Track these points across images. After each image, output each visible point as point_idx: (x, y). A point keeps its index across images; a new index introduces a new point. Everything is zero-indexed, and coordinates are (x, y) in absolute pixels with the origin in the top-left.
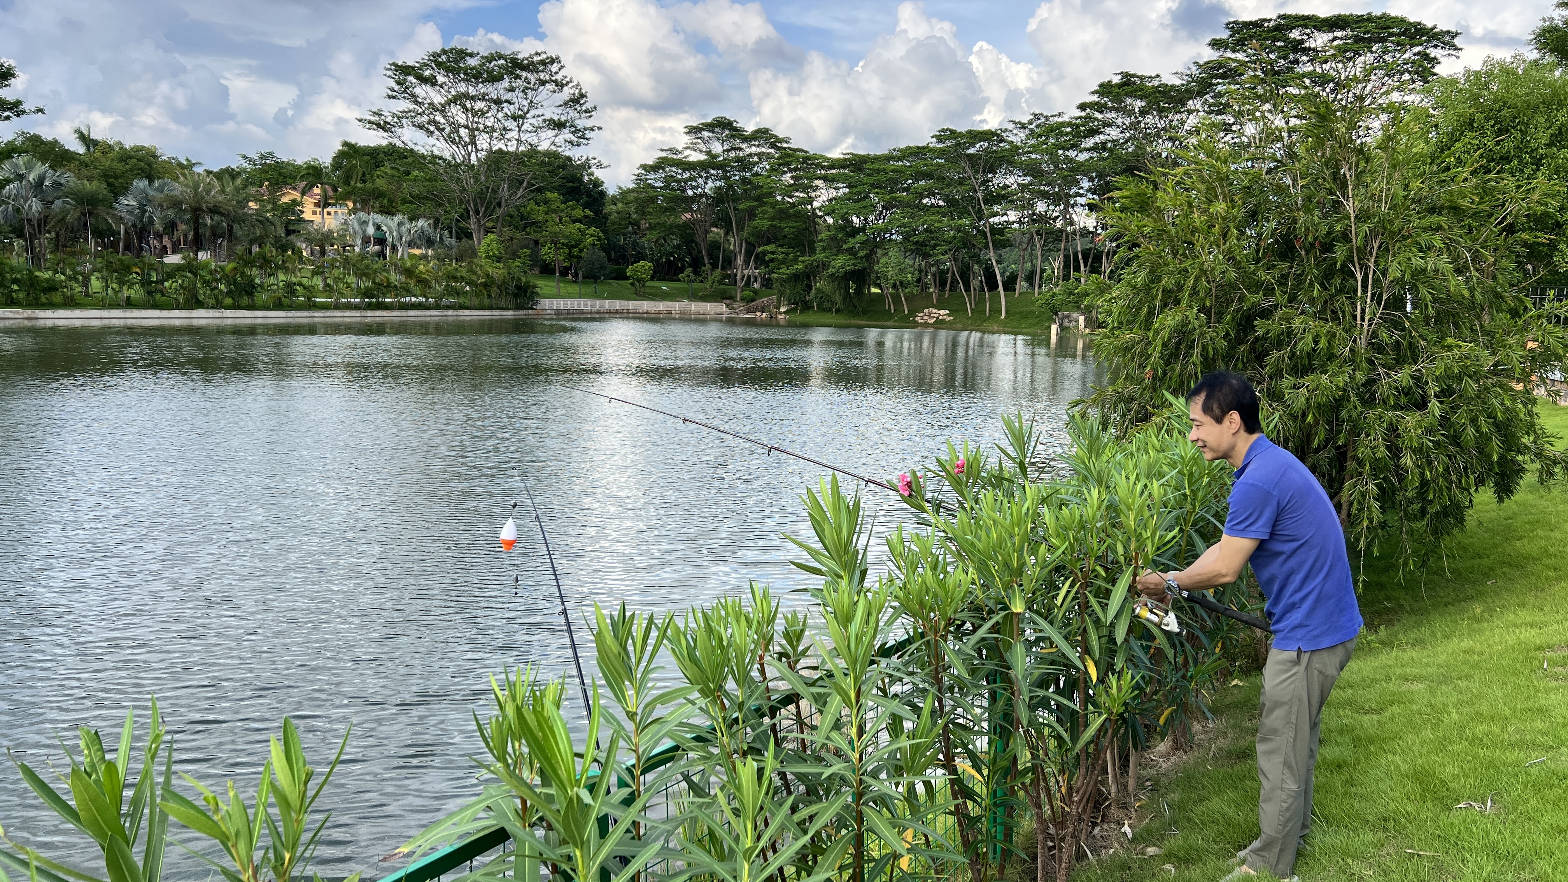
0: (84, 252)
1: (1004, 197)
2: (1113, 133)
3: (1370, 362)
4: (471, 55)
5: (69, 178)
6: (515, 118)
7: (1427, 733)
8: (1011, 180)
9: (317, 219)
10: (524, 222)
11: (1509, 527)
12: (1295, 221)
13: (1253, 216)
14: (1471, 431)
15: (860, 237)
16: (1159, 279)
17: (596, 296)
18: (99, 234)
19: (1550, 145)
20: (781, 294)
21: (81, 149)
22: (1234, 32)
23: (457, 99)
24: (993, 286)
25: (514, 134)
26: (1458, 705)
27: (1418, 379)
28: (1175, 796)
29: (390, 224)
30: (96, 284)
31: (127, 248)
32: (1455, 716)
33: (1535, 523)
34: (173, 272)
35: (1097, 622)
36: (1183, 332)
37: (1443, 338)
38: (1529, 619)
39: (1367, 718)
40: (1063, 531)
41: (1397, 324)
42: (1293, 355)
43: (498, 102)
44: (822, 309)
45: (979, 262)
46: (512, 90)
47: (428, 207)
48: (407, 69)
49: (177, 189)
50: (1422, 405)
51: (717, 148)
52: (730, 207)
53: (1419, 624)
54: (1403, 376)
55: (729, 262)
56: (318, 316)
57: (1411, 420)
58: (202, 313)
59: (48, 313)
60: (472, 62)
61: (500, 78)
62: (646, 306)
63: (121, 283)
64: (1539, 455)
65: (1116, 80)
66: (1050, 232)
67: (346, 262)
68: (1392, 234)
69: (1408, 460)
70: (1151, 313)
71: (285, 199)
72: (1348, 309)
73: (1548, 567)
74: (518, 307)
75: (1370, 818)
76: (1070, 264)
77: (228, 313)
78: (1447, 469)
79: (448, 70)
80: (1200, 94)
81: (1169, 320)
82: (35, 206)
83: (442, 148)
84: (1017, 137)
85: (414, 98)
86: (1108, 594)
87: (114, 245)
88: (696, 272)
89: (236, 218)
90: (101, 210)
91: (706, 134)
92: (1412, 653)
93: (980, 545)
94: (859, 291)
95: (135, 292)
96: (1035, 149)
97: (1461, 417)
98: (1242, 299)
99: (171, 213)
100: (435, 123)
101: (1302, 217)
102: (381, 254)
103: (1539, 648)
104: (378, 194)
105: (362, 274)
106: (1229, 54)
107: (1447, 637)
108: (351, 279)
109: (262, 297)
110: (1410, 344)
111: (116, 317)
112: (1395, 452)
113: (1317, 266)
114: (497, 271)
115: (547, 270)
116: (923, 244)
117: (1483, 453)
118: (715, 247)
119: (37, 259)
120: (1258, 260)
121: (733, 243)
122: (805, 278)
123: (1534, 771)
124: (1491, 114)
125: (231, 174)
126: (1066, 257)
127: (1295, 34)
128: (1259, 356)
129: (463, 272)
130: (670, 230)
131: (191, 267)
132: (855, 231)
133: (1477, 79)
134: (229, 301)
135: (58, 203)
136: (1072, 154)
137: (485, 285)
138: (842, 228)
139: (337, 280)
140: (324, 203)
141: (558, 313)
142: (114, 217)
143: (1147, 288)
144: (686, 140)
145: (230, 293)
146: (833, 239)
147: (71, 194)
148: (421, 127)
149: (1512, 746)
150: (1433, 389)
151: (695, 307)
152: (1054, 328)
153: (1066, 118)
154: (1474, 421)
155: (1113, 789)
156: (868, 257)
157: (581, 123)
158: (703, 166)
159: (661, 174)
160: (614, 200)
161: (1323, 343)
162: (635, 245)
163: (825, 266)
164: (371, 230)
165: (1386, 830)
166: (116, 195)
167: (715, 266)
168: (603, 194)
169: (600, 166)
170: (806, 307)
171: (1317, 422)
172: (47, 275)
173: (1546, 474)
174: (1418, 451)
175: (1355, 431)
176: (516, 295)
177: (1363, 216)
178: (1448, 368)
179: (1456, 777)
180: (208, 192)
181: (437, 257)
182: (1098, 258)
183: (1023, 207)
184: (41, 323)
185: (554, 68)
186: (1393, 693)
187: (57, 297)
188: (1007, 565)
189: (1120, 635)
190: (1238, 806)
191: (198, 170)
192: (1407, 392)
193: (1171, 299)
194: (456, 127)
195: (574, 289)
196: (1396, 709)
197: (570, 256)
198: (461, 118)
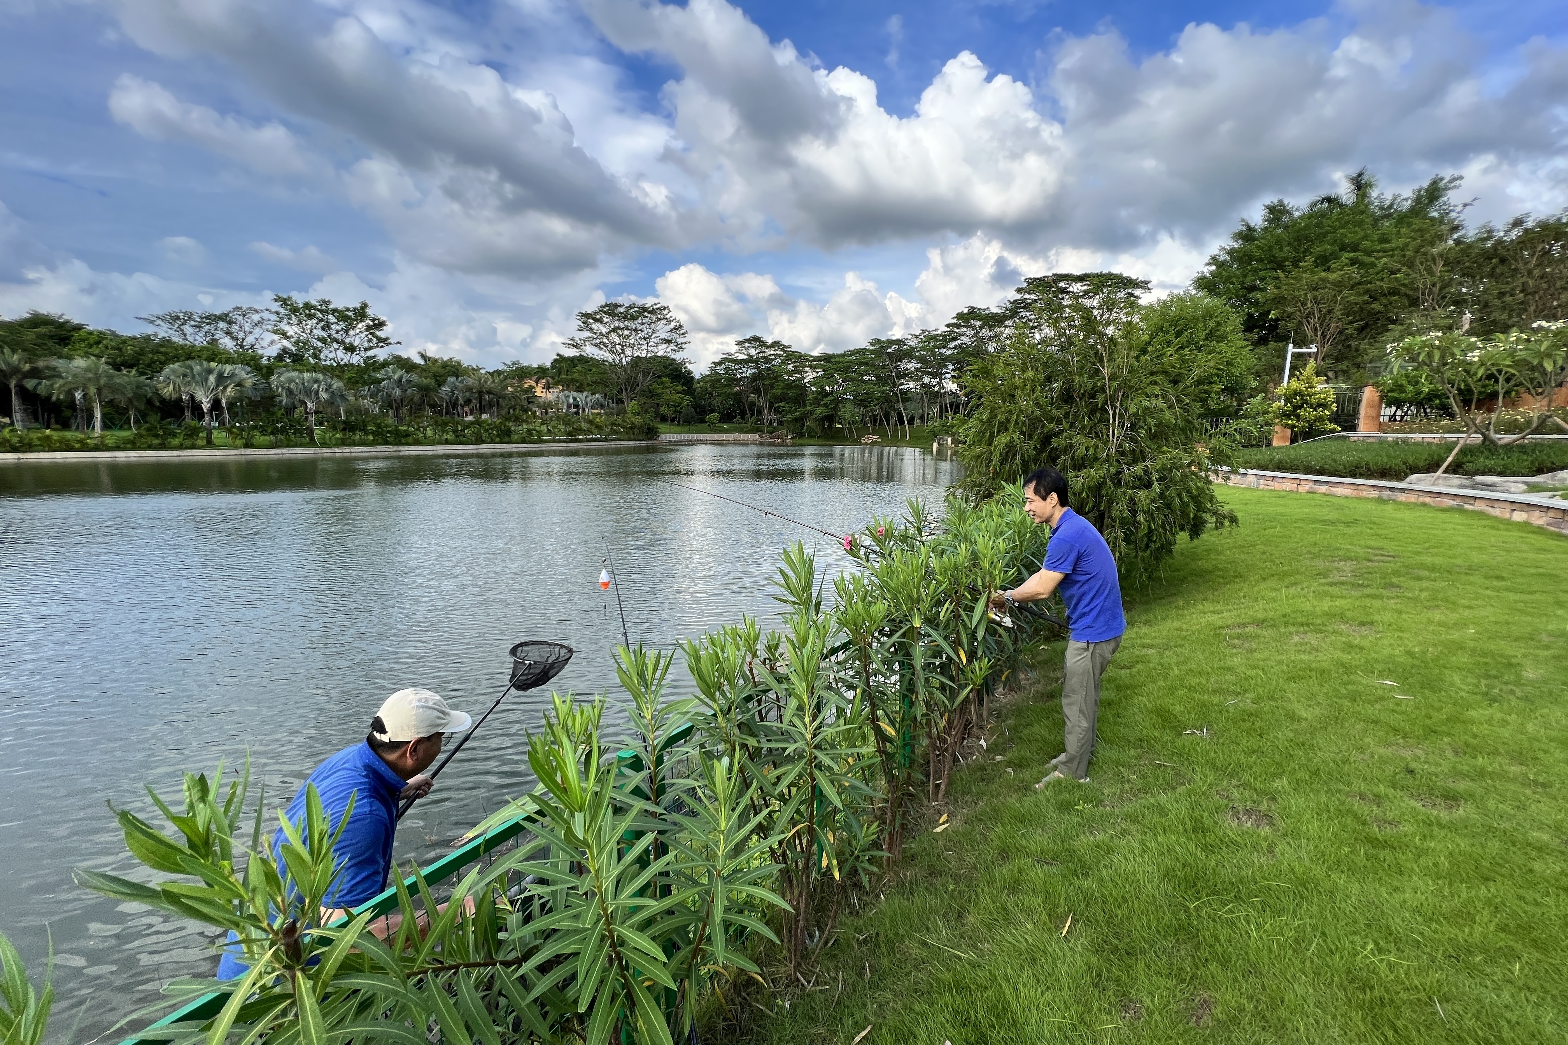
0: (423, 416)
1: (907, 375)
2: (965, 339)
3: (1118, 461)
4: (621, 306)
5: (414, 377)
6: (645, 339)
7: (1161, 683)
8: (909, 366)
9: (543, 395)
10: (652, 394)
11: (1194, 553)
12: (1073, 381)
13: (1049, 379)
14: (1177, 500)
15: (830, 398)
16: (996, 416)
17: (690, 432)
18: (433, 406)
19: (1206, 339)
20: (788, 429)
21: (422, 363)
22: (1029, 284)
23: (614, 330)
24: (902, 422)
25: (645, 347)
26: (1178, 664)
27: (1146, 471)
28: (1011, 722)
29: (581, 397)
30: (429, 432)
31: (447, 413)
32: (1176, 672)
33: (1209, 551)
34: (468, 425)
35: (965, 626)
36: (1010, 448)
37: (1160, 447)
38: (1212, 609)
39: (1123, 672)
40: (944, 571)
41: (1132, 439)
42: (1072, 459)
43: (636, 330)
44: (810, 436)
45: (894, 410)
46: (643, 324)
47: (599, 388)
48: (587, 316)
49: (470, 381)
50: (1148, 485)
51: (753, 352)
52: (760, 383)
53: (1146, 611)
54: (1138, 469)
55: (760, 412)
56: (544, 447)
57: (1142, 494)
58: (484, 446)
59: (406, 448)
60: (622, 310)
61: (637, 318)
62: (716, 437)
63: (443, 432)
64: (1215, 513)
65: (966, 311)
66: (933, 393)
67: (558, 418)
68: (1131, 387)
69: (1141, 517)
70: (992, 436)
71: (526, 386)
72: (1104, 431)
73: (1219, 576)
74: (649, 439)
75: (1131, 739)
76: (943, 410)
77: (498, 446)
78: (1163, 523)
79: (609, 315)
80: (1011, 317)
81: (1002, 440)
82: (398, 392)
83: (609, 357)
84: (913, 343)
85: (591, 330)
86: (972, 609)
87: (440, 413)
88: (743, 418)
89: (501, 396)
90: (432, 394)
91: (747, 345)
92: (1145, 630)
93: (892, 585)
94: (830, 426)
95: (450, 436)
96: (923, 349)
97: (1172, 492)
98: (1043, 426)
99: (467, 394)
100: (604, 344)
101: (1077, 379)
102: (577, 413)
103: (1221, 627)
104: (573, 381)
105: (567, 424)
106: (1027, 296)
107: (1163, 619)
108: (562, 427)
109: (515, 437)
110: (1141, 451)
111: (441, 449)
112: (1134, 513)
113: (1087, 406)
114: (638, 420)
115: (664, 419)
116: (864, 400)
117: (1184, 514)
118: (752, 405)
119: (400, 420)
120: (1052, 404)
121: (762, 402)
122: (800, 420)
123: (1231, 710)
124: (1174, 322)
125: (498, 373)
126: (941, 407)
127: (1062, 285)
128: (1053, 459)
129: (620, 421)
130: (728, 396)
131: (478, 422)
132: (828, 395)
133: (1163, 304)
134: (498, 439)
135: (409, 390)
136: (943, 351)
137: (631, 428)
138: (820, 393)
139: (553, 427)
140: (548, 387)
141: (670, 441)
142: (439, 397)
143: (990, 420)
144: (737, 348)
145: (498, 436)
146: (815, 398)
147: (417, 386)
148: (596, 345)
149: (1215, 692)
150: (1155, 476)
151: (741, 437)
152: (935, 445)
153: (939, 332)
154: (1179, 495)
155: (974, 717)
156: (834, 408)
157: (680, 341)
158: (745, 362)
159: (723, 366)
160: (699, 381)
161: (1091, 452)
162: (710, 404)
163: (812, 413)
164: (571, 401)
165: (1142, 747)
166: (439, 386)
167: (752, 415)
168: (692, 378)
169: (690, 363)
170: (802, 435)
171: (1088, 496)
172: (405, 428)
173: (1219, 525)
174: (1148, 513)
175: (1110, 502)
176: (647, 433)
177: (1112, 378)
178: (1164, 464)
179: (1182, 712)
180: (486, 382)
181: (606, 414)
182: (958, 407)
183: (917, 380)
184: (402, 453)
185: (666, 312)
186: (1137, 656)
187: (410, 439)
188: (910, 596)
189: (980, 634)
190: (1050, 731)
191: (483, 371)
192: (1140, 478)
193: (1004, 427)
194: (614, 345)
195: (678, 429)
196: (1140, 666)
197: (676, 411)
198: (617, 340)
